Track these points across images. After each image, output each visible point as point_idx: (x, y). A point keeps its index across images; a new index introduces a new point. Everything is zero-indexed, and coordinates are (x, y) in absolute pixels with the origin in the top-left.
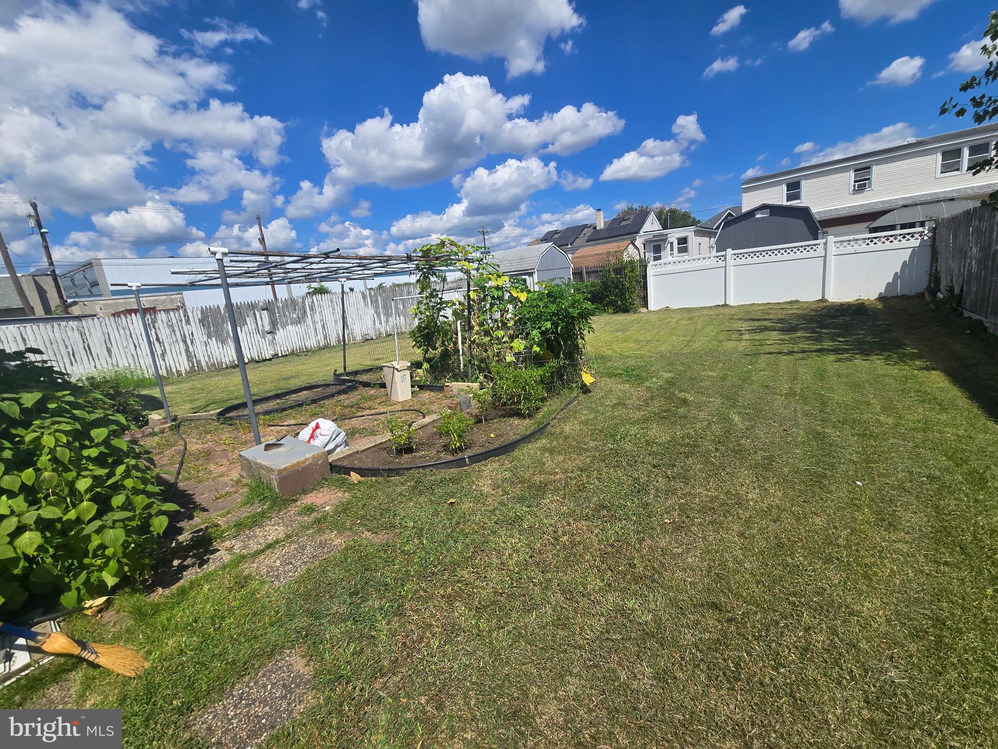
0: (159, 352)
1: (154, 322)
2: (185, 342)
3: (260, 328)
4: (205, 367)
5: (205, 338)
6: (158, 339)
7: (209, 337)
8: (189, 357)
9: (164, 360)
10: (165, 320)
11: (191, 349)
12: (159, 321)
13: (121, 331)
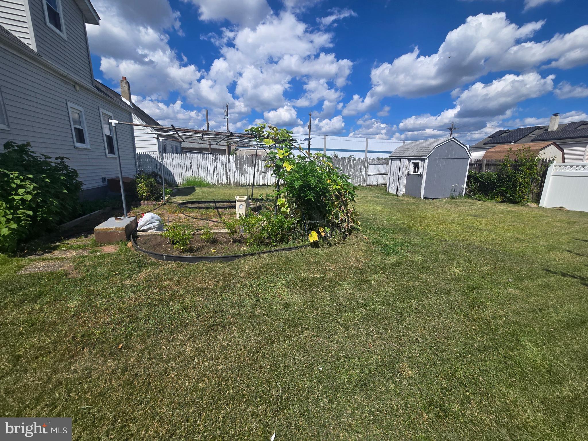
0: (216, 173)
1: (216, 159)
2: (226, 170)
3: (260, 169)
4: (232, 184)
5: (235, 169)
6: (216, 167)
7: (237, 170)
8: (227, 177)
9: (217, 177)
10: (220, 159)
11: (228, 174)
12: (218, 159)
13: (204, 161)
